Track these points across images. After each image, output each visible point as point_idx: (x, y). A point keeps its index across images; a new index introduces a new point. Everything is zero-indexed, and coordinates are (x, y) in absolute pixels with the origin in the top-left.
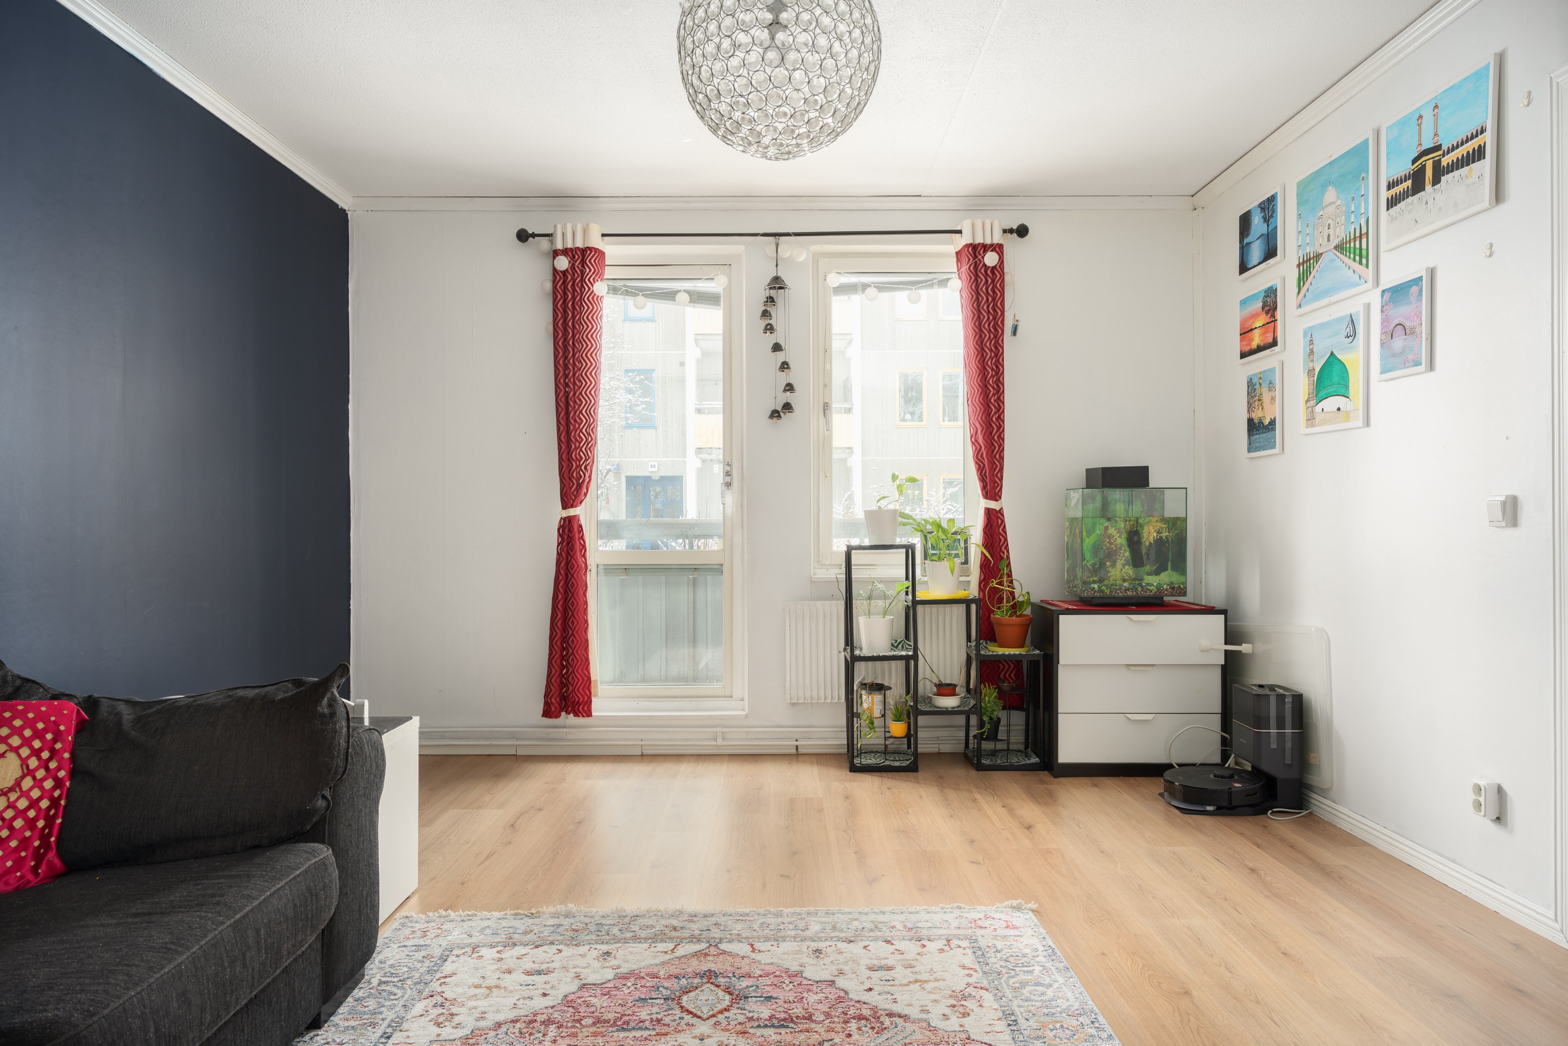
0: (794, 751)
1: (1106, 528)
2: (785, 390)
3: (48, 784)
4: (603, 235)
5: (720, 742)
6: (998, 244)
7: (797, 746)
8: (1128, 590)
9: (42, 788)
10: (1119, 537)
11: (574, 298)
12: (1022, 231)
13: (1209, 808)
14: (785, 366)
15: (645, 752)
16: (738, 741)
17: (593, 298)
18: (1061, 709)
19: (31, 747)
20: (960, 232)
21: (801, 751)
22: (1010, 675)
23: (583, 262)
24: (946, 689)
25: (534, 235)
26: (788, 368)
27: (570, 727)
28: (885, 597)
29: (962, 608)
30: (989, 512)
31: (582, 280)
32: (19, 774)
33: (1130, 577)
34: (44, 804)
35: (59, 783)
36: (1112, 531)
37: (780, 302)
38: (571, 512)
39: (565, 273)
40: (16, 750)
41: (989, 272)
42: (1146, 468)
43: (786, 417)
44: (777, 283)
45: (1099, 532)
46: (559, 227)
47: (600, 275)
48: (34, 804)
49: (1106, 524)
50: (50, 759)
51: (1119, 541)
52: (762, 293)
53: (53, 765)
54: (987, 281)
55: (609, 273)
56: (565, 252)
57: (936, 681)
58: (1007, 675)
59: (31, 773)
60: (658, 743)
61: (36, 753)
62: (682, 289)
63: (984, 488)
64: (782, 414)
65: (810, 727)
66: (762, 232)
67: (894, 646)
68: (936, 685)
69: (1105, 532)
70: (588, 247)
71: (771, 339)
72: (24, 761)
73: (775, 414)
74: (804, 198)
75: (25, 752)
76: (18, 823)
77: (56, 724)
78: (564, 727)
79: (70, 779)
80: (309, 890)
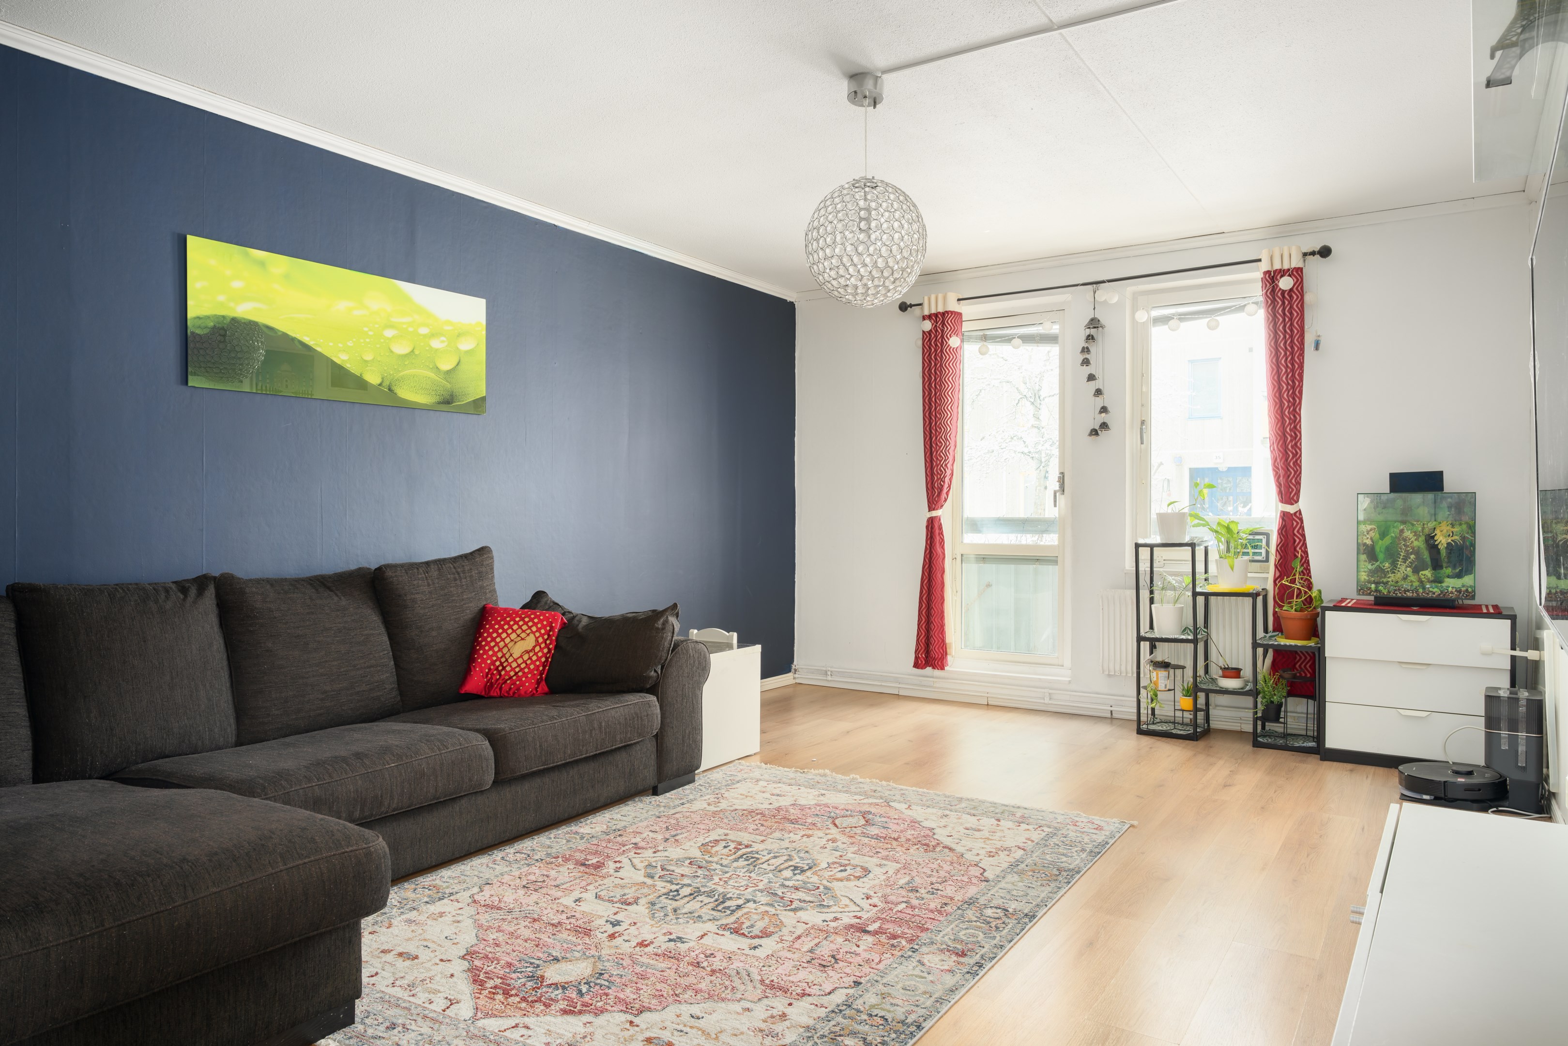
0: (1109, 715)
1: (1402, 531)
2: (1101, 412)
3: (546, 651)
4: (959, 300)
5: (1047, 701)
6: (1295, 268)
7: (1111, 711)
8: (1408, 591)
9: (543, 652)
10: (1416, 540)
11: (936, 350)
12: (1325, 252)
13: (1425, 797)
14: (1098, 392)
15: (990, 703)
16: (1063, 701)
17: (949, 350)
18: (1328, 698)
19: (540, 633)
20: (1260, 260)
21: (1115, 715)
22: (1305, 666)
23: (943, 324)
24: (1235, 673)
25: (911, 306)
26: (1101, 394)
27: (937, 678)
28: (1174, 589)
29: (1248, 601)
30: (1285, 516)
31: (942, 337)
32: (534, 644)
33: (1428, 579)
34: (543, 659)
35: (550, 650)
36: (1408, 534)
37: (1099, 338)
38: (934, 514)
39: (930, 332)
40: (534, 633)
41: (1286, 295)
42: (1441, 473)
43: (1103, 434)
44: (1094, 323)
45: (1393, 535)
46: (926, 298)
47: (957, 331)
48: (539, 659)
49: (1402, 527)
50: (547, 639)
51: (1416, 544)
52: (1084, 333)
53: (548, 642)
54: (1283, 303)
55: (966, 327)
56: (929, 317)
57: (1221, 664)
58: (1303, 666)
59: (539, 644)
60: (999, 697)
61: (542, 635)
62: (1016, 334)
63: (1280, 493)
64: (1099, 432)
65: (1123, 696)
66: (1081, 283)
67: (1184, 631)
68: (1221, 668)
69: (1401, 535)
70: (946, 311)
71: (1087, 370)
72: (537, 638)
73: (1094, 432)
74: (1117, 249)
75: (537, 634)
76: (532, 667)
77: (551, 623)
78: (932, 677)
79: (555, 650)
80: (636, 714)
